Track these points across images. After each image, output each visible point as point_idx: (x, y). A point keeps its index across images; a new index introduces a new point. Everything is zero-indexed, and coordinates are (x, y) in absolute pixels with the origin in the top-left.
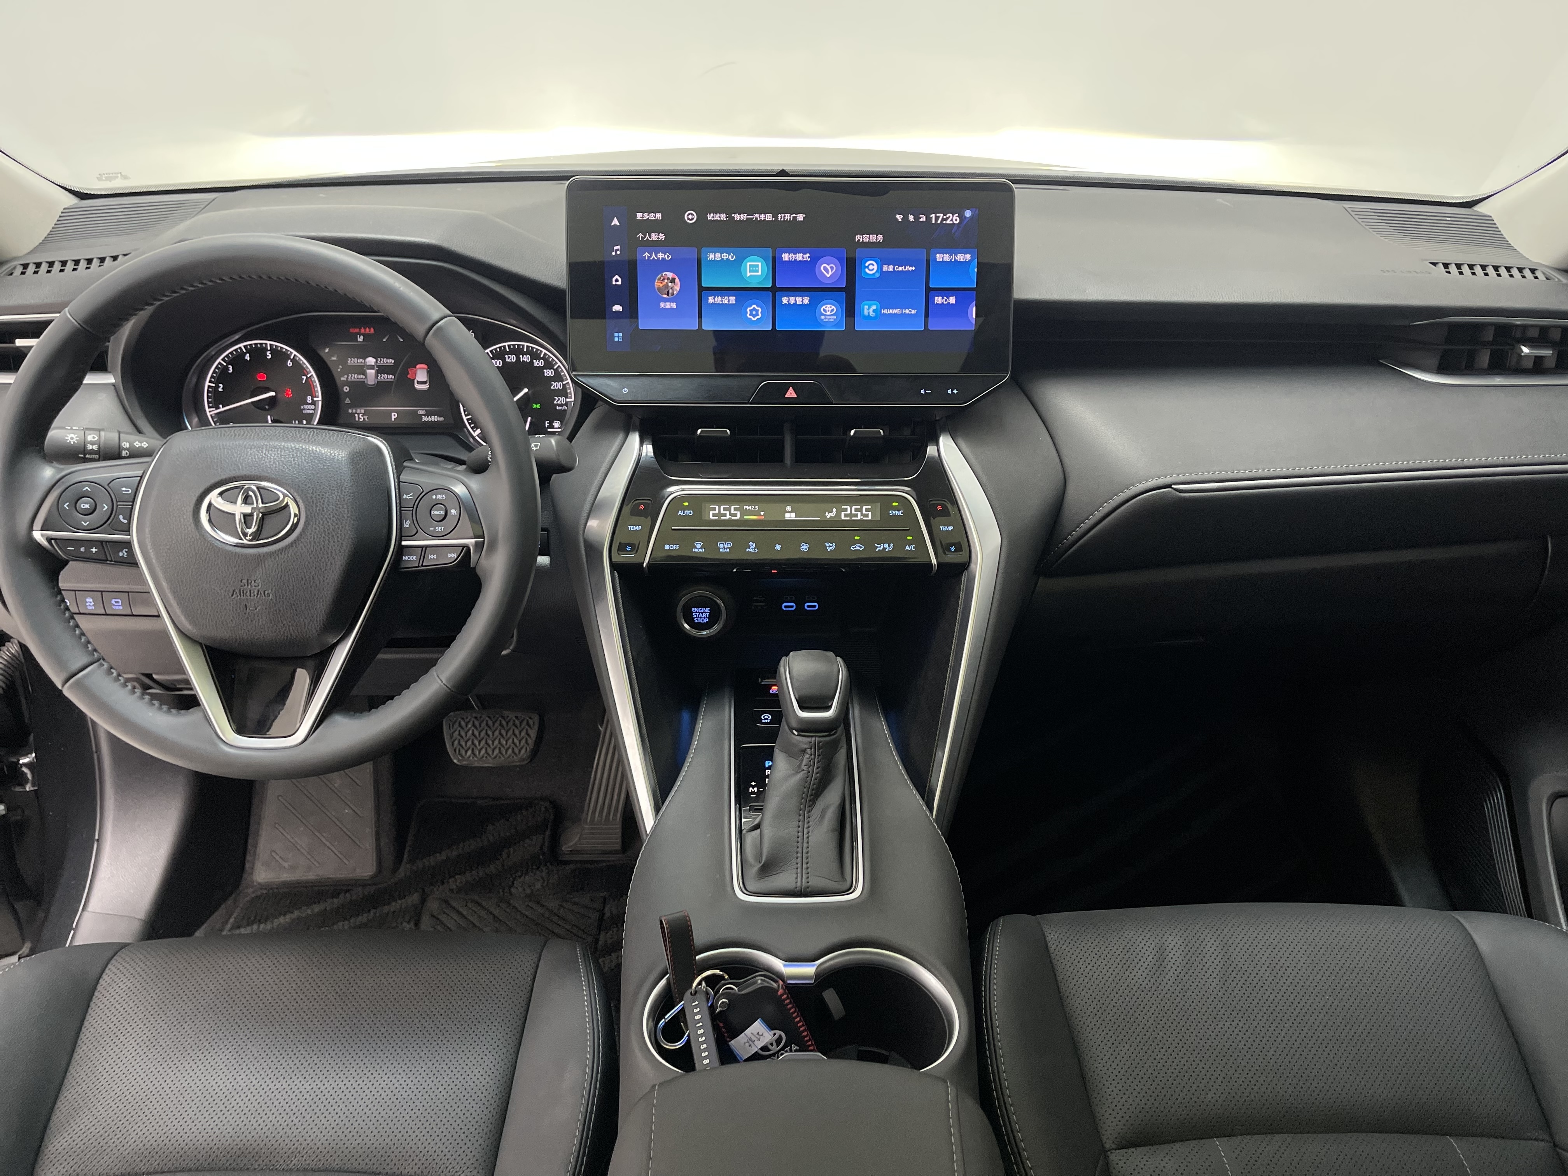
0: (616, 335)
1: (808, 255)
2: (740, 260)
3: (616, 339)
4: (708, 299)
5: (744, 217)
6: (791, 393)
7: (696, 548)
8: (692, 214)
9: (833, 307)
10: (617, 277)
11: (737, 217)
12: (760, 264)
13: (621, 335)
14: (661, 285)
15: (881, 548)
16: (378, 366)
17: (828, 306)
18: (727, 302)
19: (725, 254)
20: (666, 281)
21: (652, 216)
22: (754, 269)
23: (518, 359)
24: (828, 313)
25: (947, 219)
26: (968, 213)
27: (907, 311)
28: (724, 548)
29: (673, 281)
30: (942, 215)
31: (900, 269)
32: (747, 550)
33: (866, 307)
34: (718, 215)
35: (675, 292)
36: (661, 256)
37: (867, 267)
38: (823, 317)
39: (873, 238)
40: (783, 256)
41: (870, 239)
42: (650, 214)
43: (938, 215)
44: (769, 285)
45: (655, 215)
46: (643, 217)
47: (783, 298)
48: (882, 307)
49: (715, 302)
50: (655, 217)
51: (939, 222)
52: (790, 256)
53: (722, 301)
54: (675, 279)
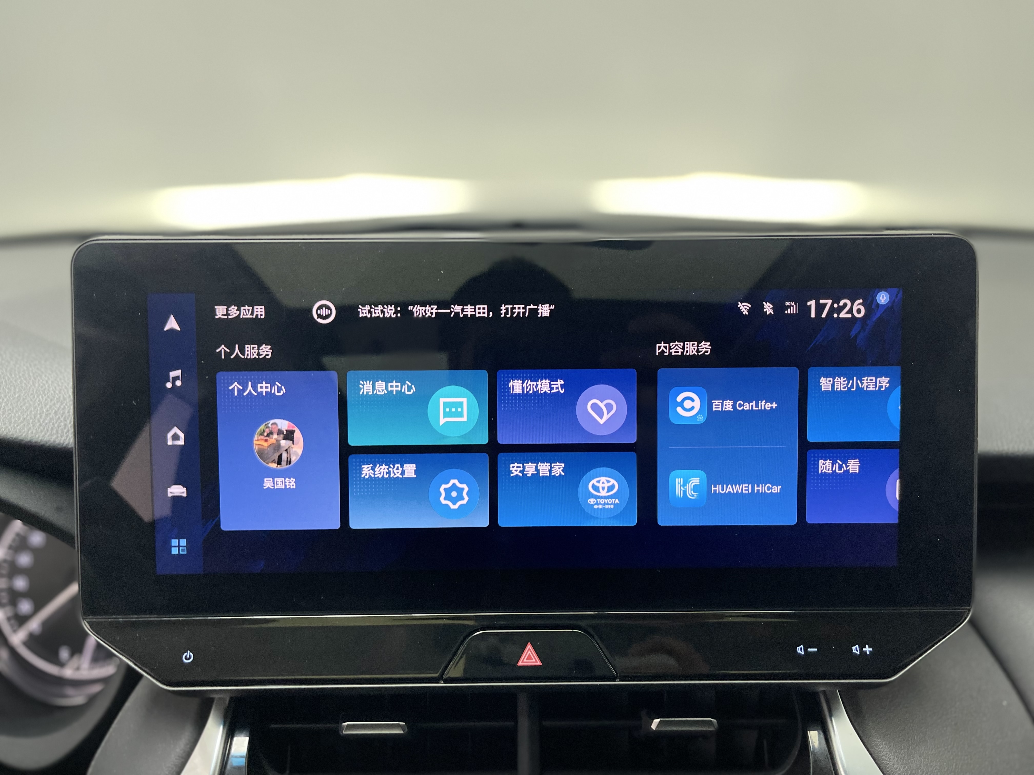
0: (174, 542)
1: (560, 382)
2: (425, 394)
3: (175, 551)
4: (361, 469)
5: (431, 311)
6: (529, 658)
8: (328, 307)
9: (613, 481)
10: (176, 430)
11: (418, 311)
12: (464, 400)
13: (184, 542)
14: (266, 444)
17: (603, 479)
18: (398, 475)
19: (394, 384)
20: (275, 436)
21: (246, 312)
22: (452, 409)
24: (603, 493)
25: (840, 309)
26: (883, 298)
27: (761, 489)
29: (289, 436)
30: (829, 302)
31: (747, 407)
33: (679, 481)
34: (380, 307)
35: (294, 459)
36: (264, 388)
37: (681, 404)
38: (592, 501)
39: (691, 348)
40: (511, 384)
41: (686, 349)
42: (242, 308)
43: (822, 301)
44: (484, 440)
45: (253, 310)
46: (228, 314)
47: (511, 465)
48: (711, 480)
49: (374, 474)
50: (252, 314)
51: (824, 316)
52: (525, 385)
53: (389, 473)
54: (293, 432)
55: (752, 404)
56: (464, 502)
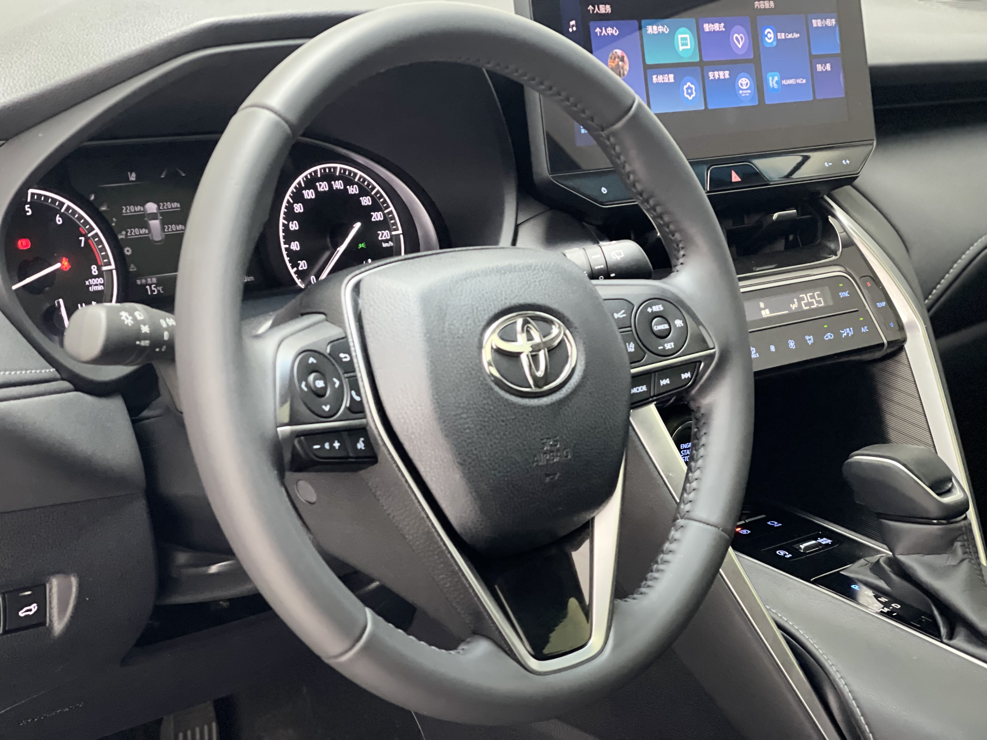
1: (722, 24)
2: (673, 33)
4: (652, 78)
6: (735, 178)
9: (748, 81)
12: (688, 36)
14: (613, 65)
15: (845, 334)
16: (162, 214)
17: (744, 79)
18: (667, 81)
19: (660, 27)
20: (617, 60)
22: (684, 41)
23: (331, 186)
24: (745, 87)
27: (799, 81)
29: (622, 60)
31: (790, 36)
33: (770, 78)
35: (626, 73)
36: (610, 31)
37: (766, 36)
38: (741, 92)
39: (767, 4)
40: (704, 26)
41: (765, 5)
44: (697, 59)
47: (709, 73)
48: (782, 78)
49: (658, 81)
52: (710, 27)
53: (663, 79)
54: (624, 56)
55: (792, 34)
56: (694, 95)
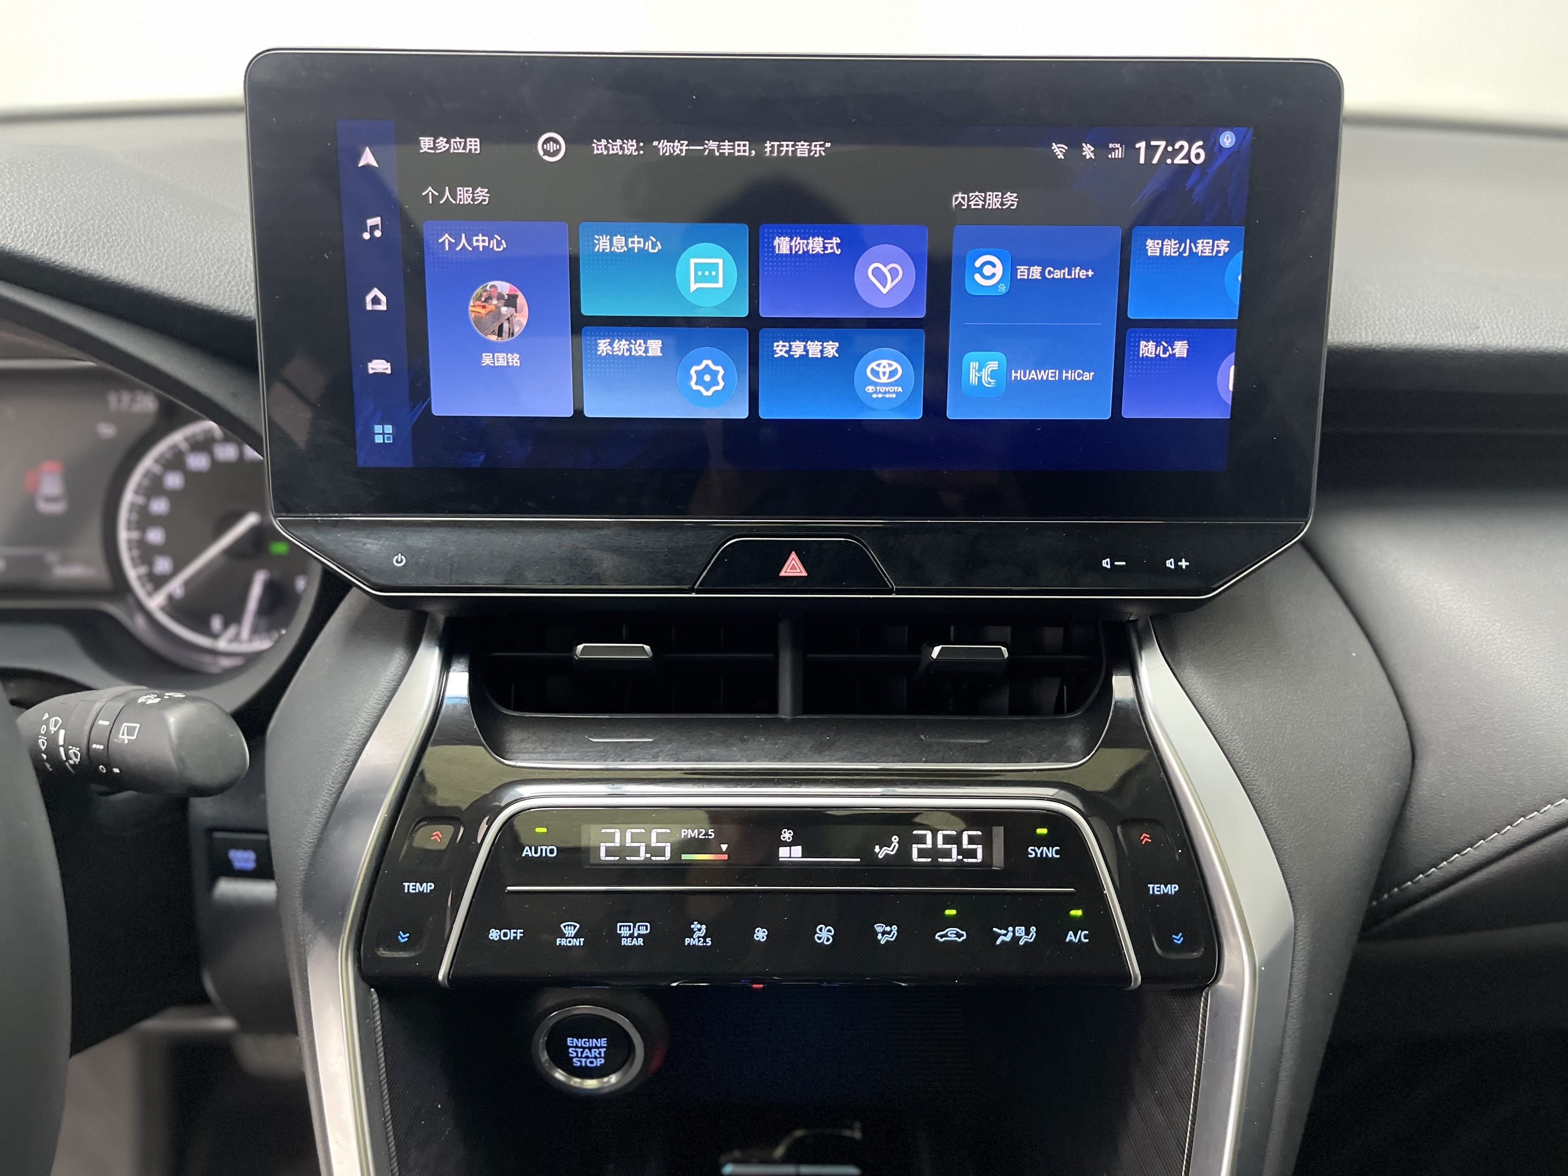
0: (378, 429)
1: (836, 240)
2: (672, 253)
3: (379, 439)
4: (597, 345)
5: (680, 148)
6: (793, 567)
7: (563, 936)
8: (556, 141)
9: (895, 365)
10: (376, 292)
11: (665, 147)
12: (720, 261)
13: (389, 429)
14: (483, 311)
15: (1008, 938)
17: (884, 362)
18: (641, 353)
19: (636, 239)
20: (495, 302)
22: (706, 273)
24: (884, 379)
25: (1176, 152)
26: (1227, 140)
27: (1070, 375)
28: (631, 936)
29: (511, 301)
30: (1163, 144)
31: (1058, 274)
32: (687, 941)
33: (974, 365)
34: (619, 142)
35: (517, 330)
36: (480, 241)
37: (980, 270)
38: (870, 389)
39: (993, 200)
40: (776, 243)
41: (988, 202)
42: (452, 140)
43: (1153, 143)
44: (743, 312)
45: (465, 142)
46: (435, 148)
47: (776, 344)
48: (1012, 365)
49: (612, 351)
50: (465, 148)
51: (1155, 161)
52: (793, 243)
53: (630, 350)
54: (516, 296)
55: (1064, 271)
56: (719, 388)
